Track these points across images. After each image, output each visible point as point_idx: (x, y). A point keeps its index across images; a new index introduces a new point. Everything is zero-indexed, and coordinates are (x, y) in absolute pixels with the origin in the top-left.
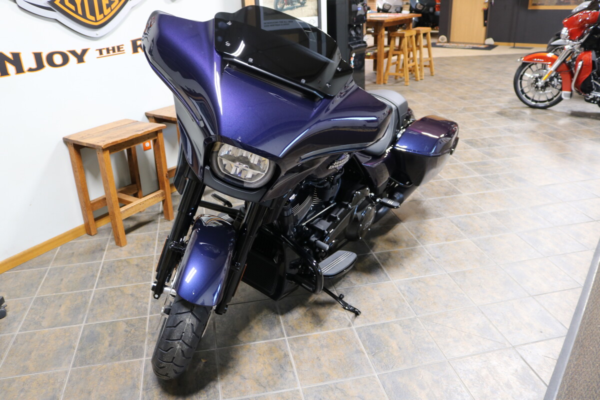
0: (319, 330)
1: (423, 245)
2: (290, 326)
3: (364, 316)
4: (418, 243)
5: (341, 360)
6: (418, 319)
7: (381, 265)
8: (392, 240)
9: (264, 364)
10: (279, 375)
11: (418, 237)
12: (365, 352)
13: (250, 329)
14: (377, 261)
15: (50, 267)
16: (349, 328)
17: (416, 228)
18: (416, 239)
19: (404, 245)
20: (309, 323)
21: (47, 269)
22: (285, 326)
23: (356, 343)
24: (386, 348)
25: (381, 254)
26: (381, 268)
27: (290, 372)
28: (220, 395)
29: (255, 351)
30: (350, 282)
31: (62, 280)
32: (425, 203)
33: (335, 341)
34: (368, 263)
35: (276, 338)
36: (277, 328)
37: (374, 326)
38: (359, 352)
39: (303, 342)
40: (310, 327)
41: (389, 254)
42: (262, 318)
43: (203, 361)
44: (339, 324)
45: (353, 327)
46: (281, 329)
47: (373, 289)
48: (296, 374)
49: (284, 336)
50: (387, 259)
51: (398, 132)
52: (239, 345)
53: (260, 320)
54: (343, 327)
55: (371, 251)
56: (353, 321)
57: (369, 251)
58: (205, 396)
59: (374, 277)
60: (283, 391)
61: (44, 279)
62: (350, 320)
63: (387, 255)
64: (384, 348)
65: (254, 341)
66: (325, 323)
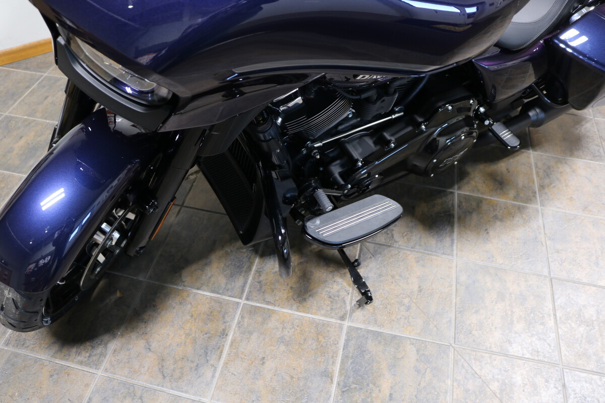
0: (295, 307)
1: (542, 205)
2: (260, 282)
3: (374, 309)
4: (536, 198)
5: (292, 377)
6: (452, 350)
7: (456, 220)
8: (499, 178)
9: (188, 335)
10: (195, 364)
11: (542, 187)
12: (335, 380)
13: (206, 264)
14: (453, 210)
15: (46, 74)
16: (339, 322)
17: (549, 168)
18: (537, 190)
19: (512, 193)
20: (289, 287)
21: (42, 76)
22: (254, 279)
23: (333, 357)
24: (371, 385)
25: (467, 198)
26: (452, 226)
27: (213, 366)
28: (104, 364)
29: (189, 306)
30: (390, 235)
31: (46, 98)
32: (588, 125)
33: (305, 340)
34: (437, 208)
35: (230, 296)
36: (241, 277)
37: (377, 335)
38: (327, 375)
39: (260, 319)
40: (286, 297)
41: (479, 202)
42: (231, 251)
43: (118, 294)
44: (329, 308)
45: (346, 324)
46: (245, 283)
47: (418, 262)
48: (217, 374)
49: (241, 298)
50: (471, 213)
51: (577, 10)
52: (175, 287)
53: (227, 254)
54: (332, 317)
55: (456, 187)
56: (352, 311)
57: (451, 185)
58: (88, 355)
59: (431, 241)
60: (184, 395)
61: (30, 90)
62: (348, 308)
63: (474, 204)
64: (368, 385)
65: (198, 289)
66: (311, 298)
